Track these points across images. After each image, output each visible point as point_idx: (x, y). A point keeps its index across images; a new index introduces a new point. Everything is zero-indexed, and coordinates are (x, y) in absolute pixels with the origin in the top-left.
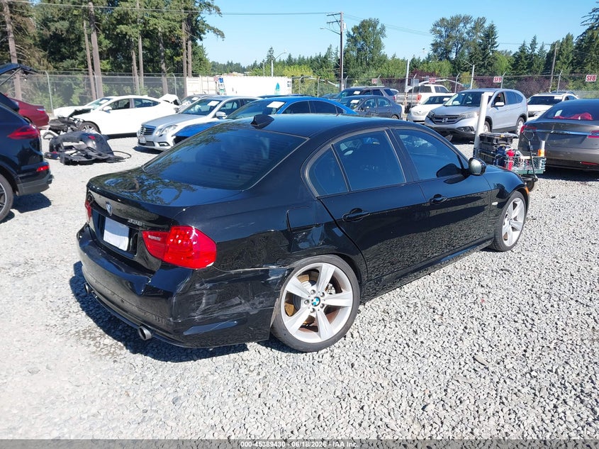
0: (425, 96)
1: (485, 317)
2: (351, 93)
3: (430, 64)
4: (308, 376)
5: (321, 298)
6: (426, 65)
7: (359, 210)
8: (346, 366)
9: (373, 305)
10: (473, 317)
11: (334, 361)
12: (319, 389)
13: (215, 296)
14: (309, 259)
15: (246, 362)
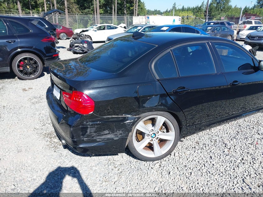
0: (248, 26)
1: (256, 154)
2: (209, 24)
3: (254, 10)
4: (143, 176)
5: (157, 134)
6: (252, 10)
7: (184, 88)
8: (166, 173)
9: (191, 138)
10: (248, 153)
11: (160, 169)
12: (147, 184)
13: (94, 129)
14: (150, 113)
15: (115, 162)
